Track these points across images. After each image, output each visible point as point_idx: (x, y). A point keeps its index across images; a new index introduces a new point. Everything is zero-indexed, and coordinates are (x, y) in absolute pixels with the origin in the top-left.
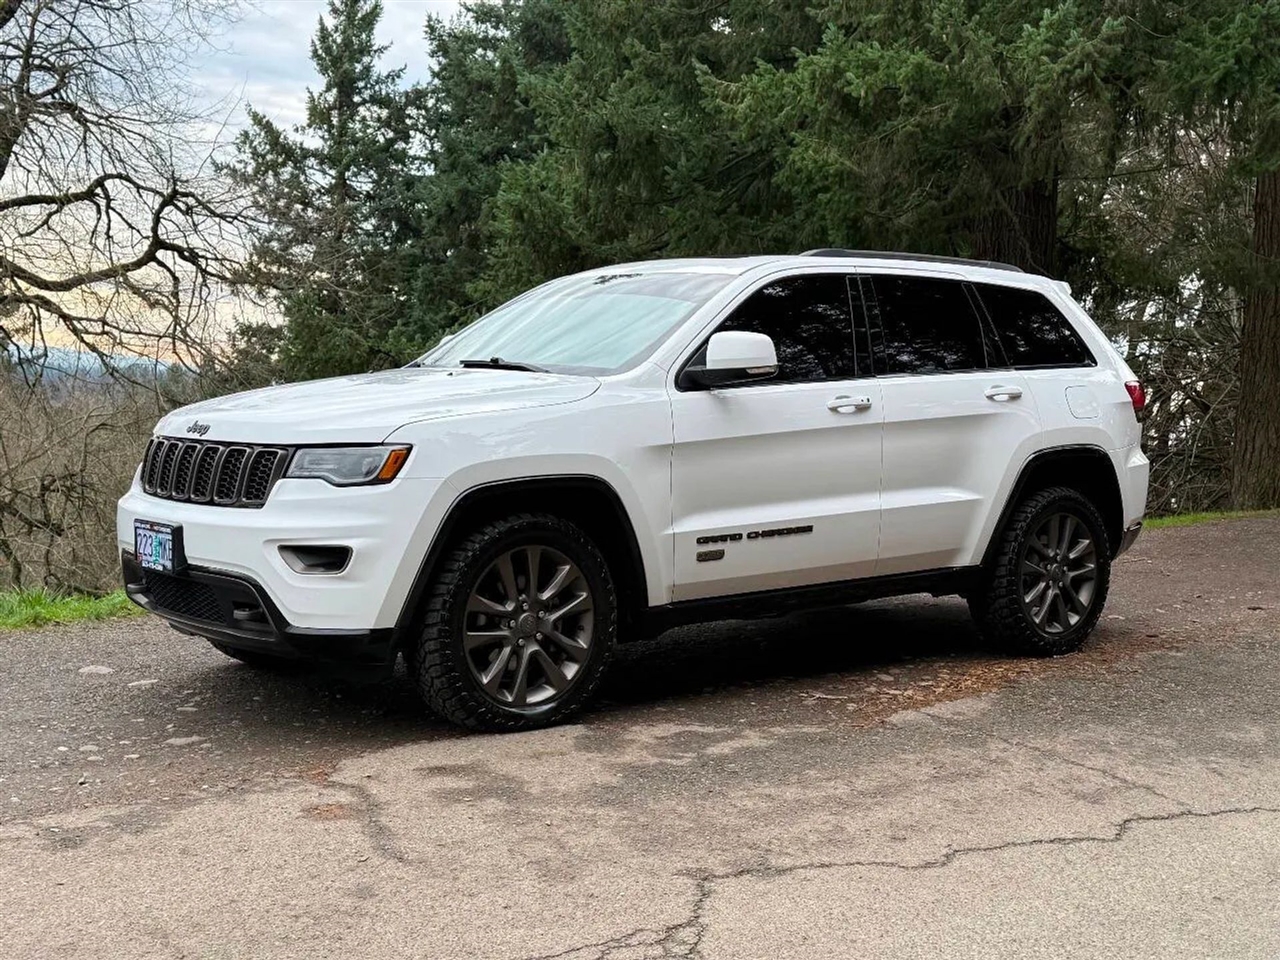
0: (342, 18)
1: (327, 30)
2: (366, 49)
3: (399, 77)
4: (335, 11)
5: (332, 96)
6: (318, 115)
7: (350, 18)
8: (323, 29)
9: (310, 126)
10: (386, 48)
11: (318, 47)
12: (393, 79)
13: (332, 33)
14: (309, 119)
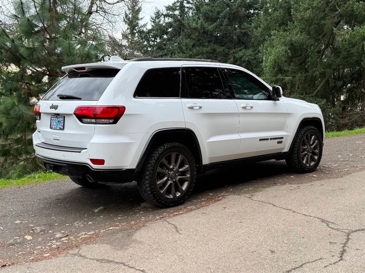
0: (131, 11)
1: (127, 14)
2: (138, 19)
3: (146, 25)
4: (129, 9)
5: (129, 31)
6: (125, 36)
7: (133, 11)
8: (126, 14)
9: (123, 39)
10: (143, 18)
11: (125, 19)
12: (145, 26)
13: (129, 15)
14: (122, 37)
